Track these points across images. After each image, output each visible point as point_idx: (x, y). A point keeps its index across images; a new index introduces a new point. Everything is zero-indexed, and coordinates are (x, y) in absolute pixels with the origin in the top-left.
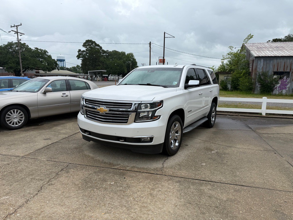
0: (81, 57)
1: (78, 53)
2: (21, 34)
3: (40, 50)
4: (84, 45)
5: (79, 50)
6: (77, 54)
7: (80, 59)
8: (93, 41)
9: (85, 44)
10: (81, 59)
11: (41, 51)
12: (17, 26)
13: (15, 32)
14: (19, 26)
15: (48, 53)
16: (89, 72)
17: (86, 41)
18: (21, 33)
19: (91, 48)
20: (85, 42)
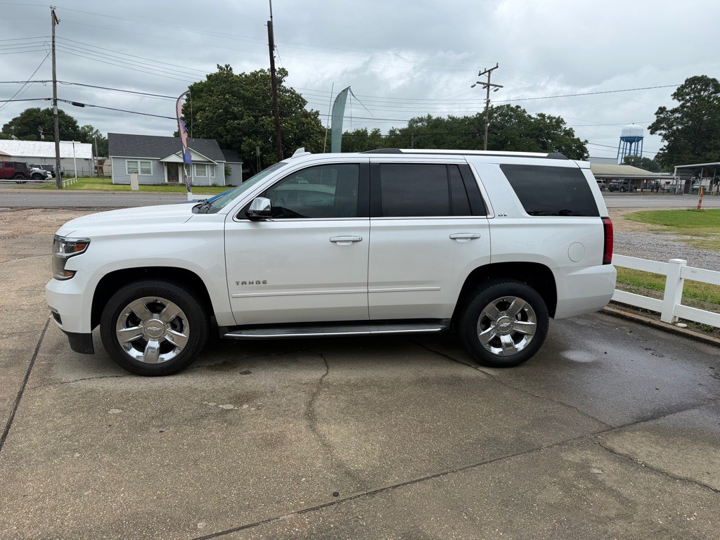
0: (663, 128)
1: (658, 117)
2: (497, 88)
3: (549, 118)
4: (678, 95)
5: (660, 108)
6: (654, 119)
7: (658, 132)
8: (709, 79)
9: (682, 90)
10: (660, 135)
11: (551, 121)
12: (489, 71)
13: (484, 84)
14: (492, 69)
15: (565, 123)
16: (678, 169)
17: (686, 81)
18: (496, 86)
19: (699, 98)
20: (684, 83)
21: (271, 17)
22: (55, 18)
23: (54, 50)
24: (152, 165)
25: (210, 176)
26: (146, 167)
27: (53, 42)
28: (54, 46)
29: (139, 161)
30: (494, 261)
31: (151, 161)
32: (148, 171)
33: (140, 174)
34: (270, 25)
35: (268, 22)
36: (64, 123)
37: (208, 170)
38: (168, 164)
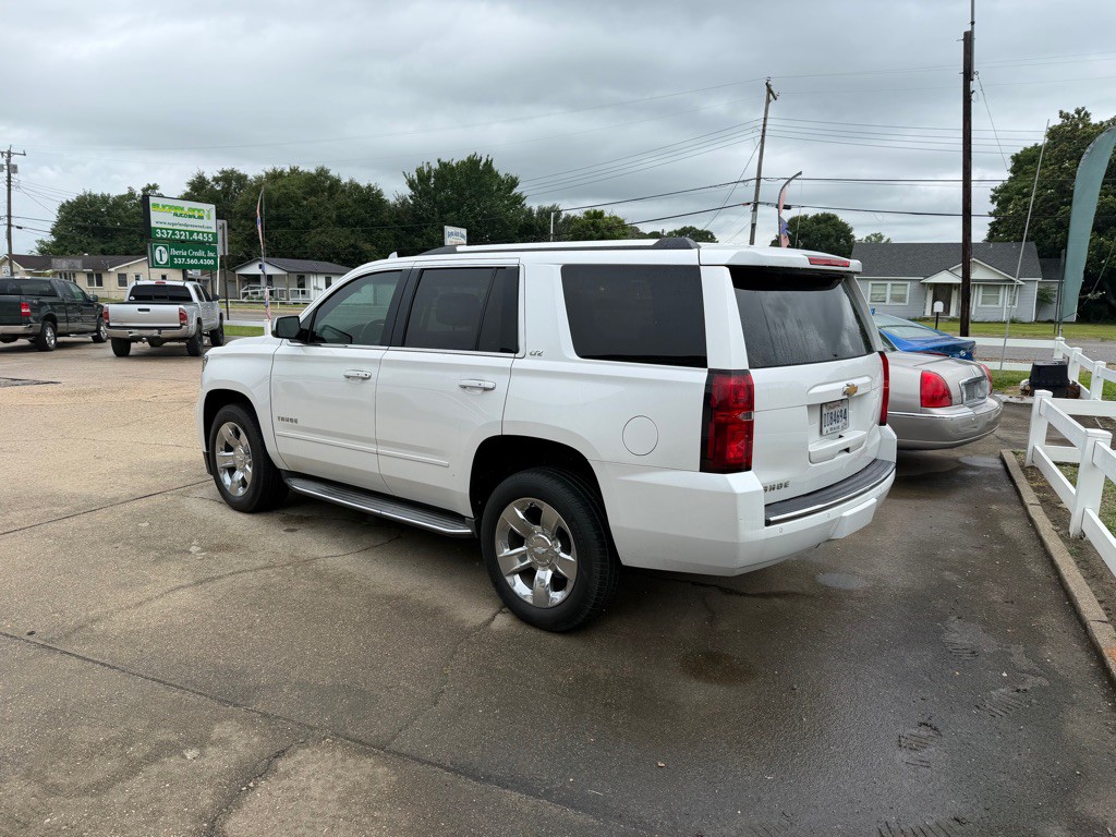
21: (973, 23)
22: (770, 91)
23: (763, 136)
24: (909, 289)
25: (1007, 305)
26: (899, 291)
27: (764, 125)
28: (764, 131)
29: (889, 283)
30: (507, 432)
31: (909, 283)
32: (901, 299)
33: (887, 303)
34: (968, 39)
35: (966, 34)
36: (833, 233)
37: (1004, 296)
38: (936, 286)
